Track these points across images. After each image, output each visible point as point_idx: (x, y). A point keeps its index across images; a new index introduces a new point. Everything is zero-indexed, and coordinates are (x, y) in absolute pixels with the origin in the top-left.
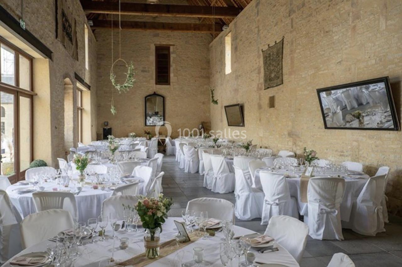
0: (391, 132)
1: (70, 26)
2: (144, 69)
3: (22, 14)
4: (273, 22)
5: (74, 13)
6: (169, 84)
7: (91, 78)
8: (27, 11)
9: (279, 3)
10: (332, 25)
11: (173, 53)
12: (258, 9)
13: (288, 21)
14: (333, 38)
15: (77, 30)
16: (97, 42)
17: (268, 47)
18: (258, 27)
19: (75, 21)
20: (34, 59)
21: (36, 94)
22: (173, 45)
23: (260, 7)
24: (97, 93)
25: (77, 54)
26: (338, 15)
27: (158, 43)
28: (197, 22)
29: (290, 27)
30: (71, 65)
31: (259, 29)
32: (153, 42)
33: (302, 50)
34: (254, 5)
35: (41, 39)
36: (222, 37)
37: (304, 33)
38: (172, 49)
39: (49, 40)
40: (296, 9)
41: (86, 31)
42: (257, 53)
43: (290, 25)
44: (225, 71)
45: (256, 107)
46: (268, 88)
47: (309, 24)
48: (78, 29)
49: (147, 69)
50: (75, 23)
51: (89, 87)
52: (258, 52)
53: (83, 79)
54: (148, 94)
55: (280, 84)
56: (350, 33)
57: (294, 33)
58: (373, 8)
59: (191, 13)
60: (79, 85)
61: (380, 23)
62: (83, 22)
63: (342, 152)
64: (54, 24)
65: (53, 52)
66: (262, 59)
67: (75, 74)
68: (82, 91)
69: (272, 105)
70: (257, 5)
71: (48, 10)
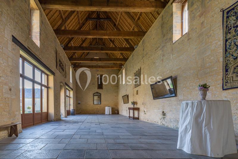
0: (174, 97)
1: (63, 65)
2: (93, 83)
3: (42, 58)
4: (137, 62)
5: (65, 61)
6: (103, 89)
7: (73, 86)
10: (156, 60)
12: (133, 58)
13: (142, 61)
14: (156, 65)
17: (136, 71)
20: (48, 75)
21: (49, 87)
22: (104, 74)
24: (76, 92)
25: (66, 76)
26: (158, 56)
27: (98, 74)
29: (143, 63)
30: (63, 79)
31: (133, 65)
33: (146, 71)
36: (122, 70)
37: (147, 64)
39: (54, 69)
40: (145, 56)
41: (71, 69)
45: (132, 95)
46: (136, 87)
47: (149, 60)
48: (67, 67)
50: (65, 65)
51: (72, 89)
52: (133, 74)
53: (69, 85)
54: (94, 93)
55: (140, 85)
56: (161, 62)
57: (144, 65)
58: (169, 51)
59: (109, 61)
60: (67, 87)
61: (171, 57)
62: (69, 65)
63: (159, 108)
64: (56, 63)
65: (55, 73)
66: (134, 76)
67: (65, 83)
68: (70, 91)
69: (137, 94)
70: (133, 56)
71: (53, 58)
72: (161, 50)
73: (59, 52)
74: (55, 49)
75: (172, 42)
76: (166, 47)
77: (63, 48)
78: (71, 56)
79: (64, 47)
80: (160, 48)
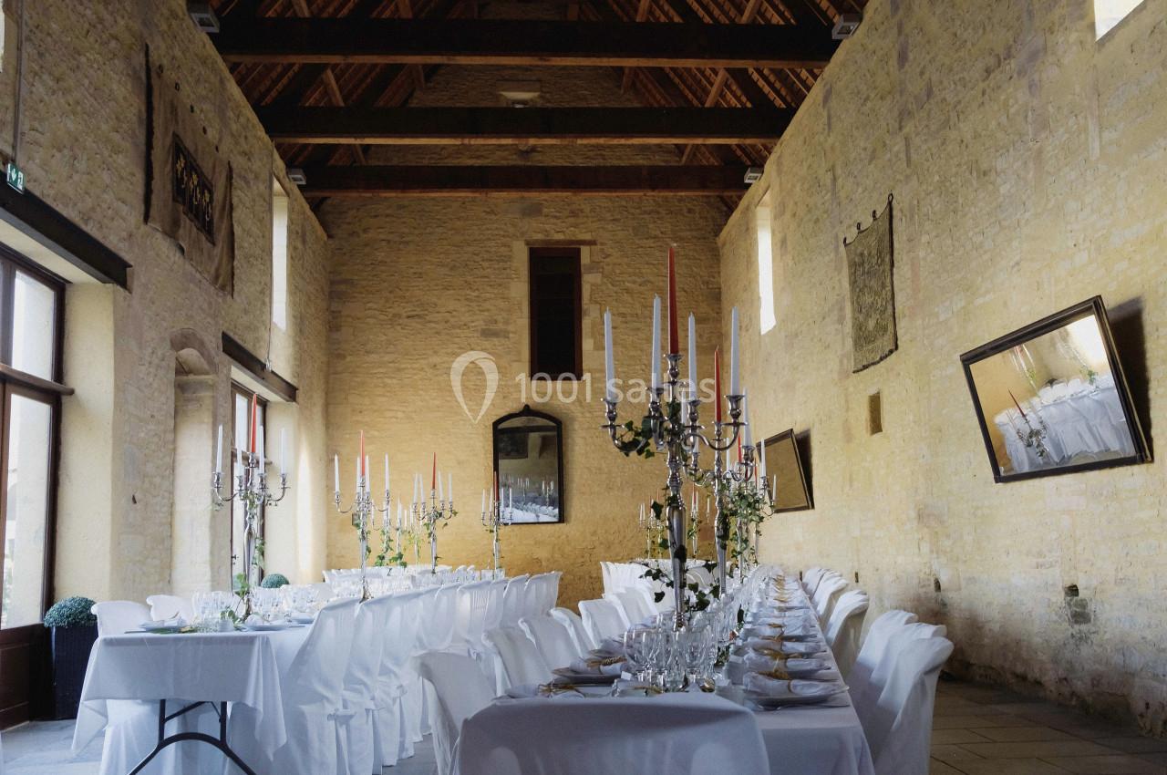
1: (206, 186)
2: (493, 327)
3: (14, 147)
4: (865, 149)
5: (226, 146)
6: (579, 377)
7: (300, 358)
8: (36, 143)
9: (875, 88)
10: (993, 150)
11: (591, 269)
12: (829, 111)
13: (899, 146)
14: (998, 190)
15: (235, 200)
16: (330, 242)
17: (857, 231)
18: (832, 169)
19: (231, 170)
20: (67, 285)
21: (72, 392)
22: (591, 243)
23: (833, 103)
24: (325, 413)
25: (233, 274)
26: (1004, 120)
27: (540, 236)
28: (673, 161)
29: (905, 164)
30: (205, 306)
31: (834, 175)
32: (523, 234)
33: (934, 234)
34: (820, 99)
35: (86, 222)
36: (747, 208)
37: (937, 178)
38: (586, 256)
40: (914, 106)
41: (281, 206)
42: (832, 255)
43: (903, 156)
44: (758, 324)
45: (840, 435)
46: (865, 367)
47: (945, 150)
48: (241, 197)
49: (501, 326)
50: (230, 177)
51: (291, 392)
52: (837, 248)
53: (263, 361)
54: (503, 412)
55: (891, 352)
56: (1031, 173)
57: (914, 182)
58: (1074, 94)
60: (238, 375)
61: (1090, 139)
62: (264, 175)
63: (1040, 554)
64: (139, 177)
65: (132, 263)
66: (845, 271)
67: (226, 337)
68: (264, 404)
69: (876, 426)
70: (826, 99)
71: (116, 137)
72: (1025, 82)
73: (170, 75)
74: (139, 59)
75: (1092, 27)
76: (1051, 59)
77: (211, 35)
78: (280, 86)
79: (215, 30)
80: (1013, 63)
